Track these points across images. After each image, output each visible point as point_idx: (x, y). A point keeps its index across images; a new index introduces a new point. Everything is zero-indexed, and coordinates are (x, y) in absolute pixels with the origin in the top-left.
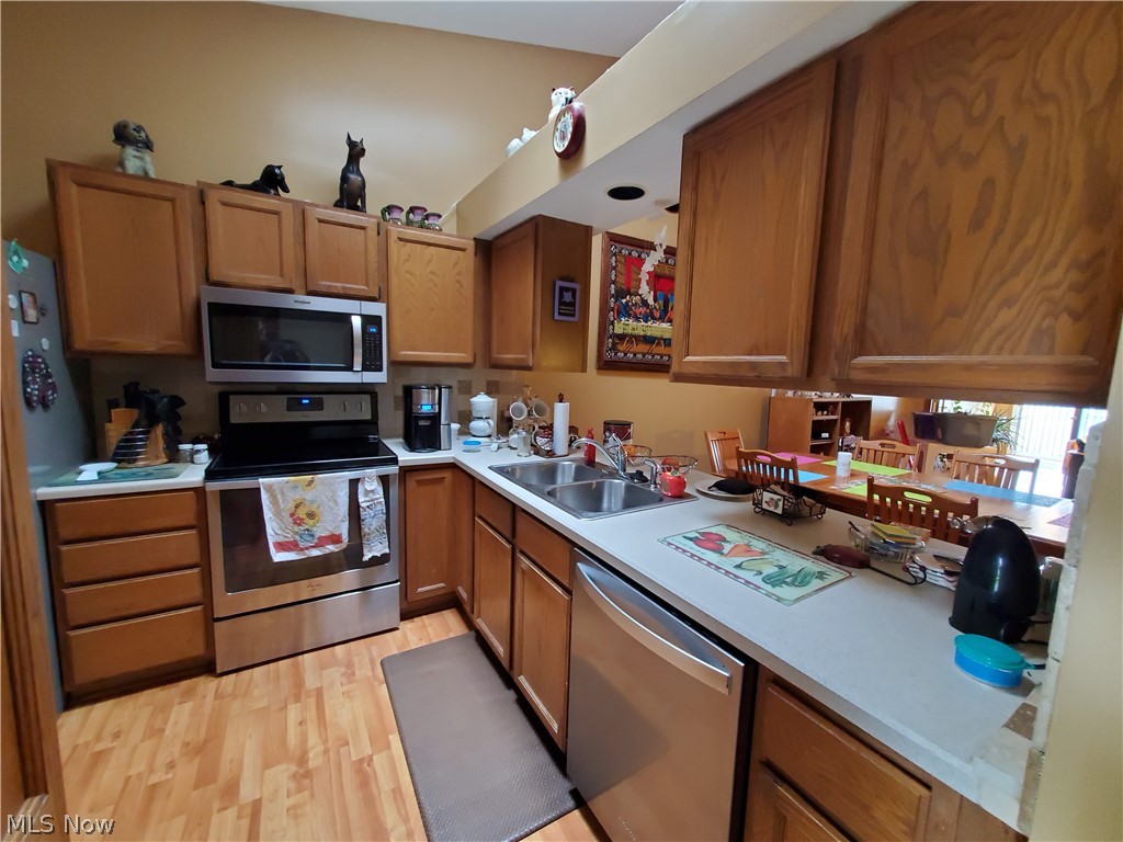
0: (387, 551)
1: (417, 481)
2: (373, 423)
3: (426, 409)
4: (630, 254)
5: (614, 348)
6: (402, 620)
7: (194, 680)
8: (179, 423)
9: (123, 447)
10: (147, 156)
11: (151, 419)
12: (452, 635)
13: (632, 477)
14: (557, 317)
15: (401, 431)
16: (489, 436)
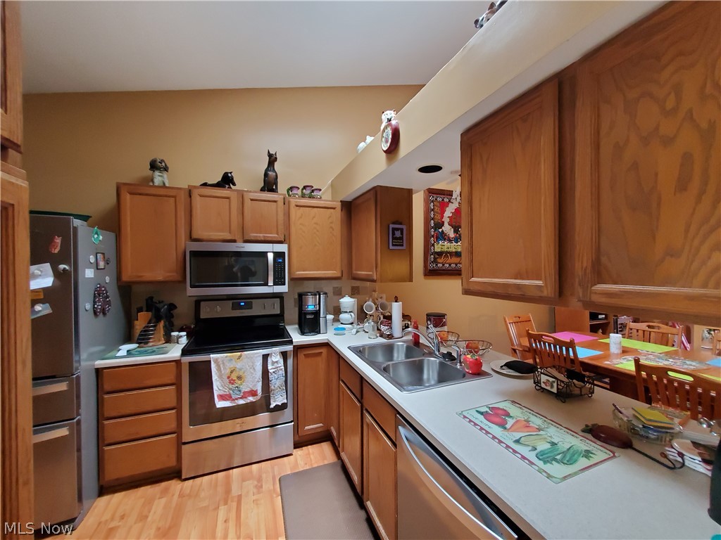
0: (285, 401)
1: (304, 355)
2: (281, 316)
3: (311, 308)
4: (443, 200)
5: (435, 261)
6: (295, 448)
7: (170, 482)
8: (172, 320)
9: (142, 335)
10: (165, 174)
11: (158, 318)
12: (326, 462)
13: (444, 356)
14: (391, 247)
15: (297, 320)
16: (352, 323)
